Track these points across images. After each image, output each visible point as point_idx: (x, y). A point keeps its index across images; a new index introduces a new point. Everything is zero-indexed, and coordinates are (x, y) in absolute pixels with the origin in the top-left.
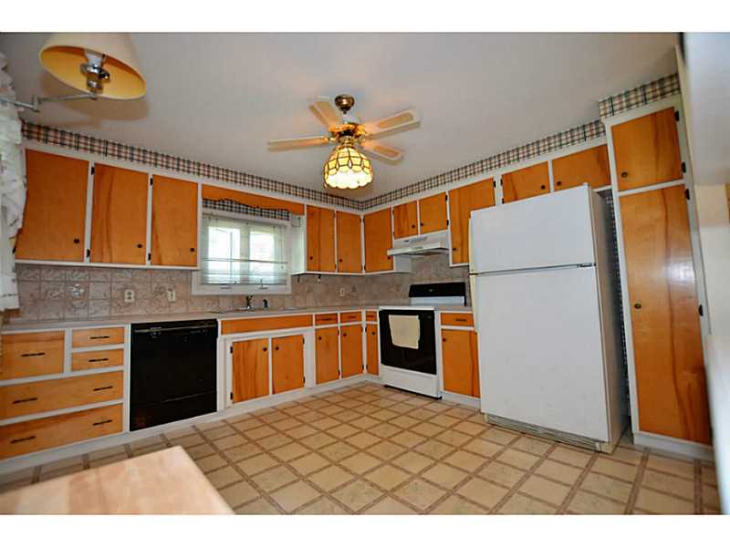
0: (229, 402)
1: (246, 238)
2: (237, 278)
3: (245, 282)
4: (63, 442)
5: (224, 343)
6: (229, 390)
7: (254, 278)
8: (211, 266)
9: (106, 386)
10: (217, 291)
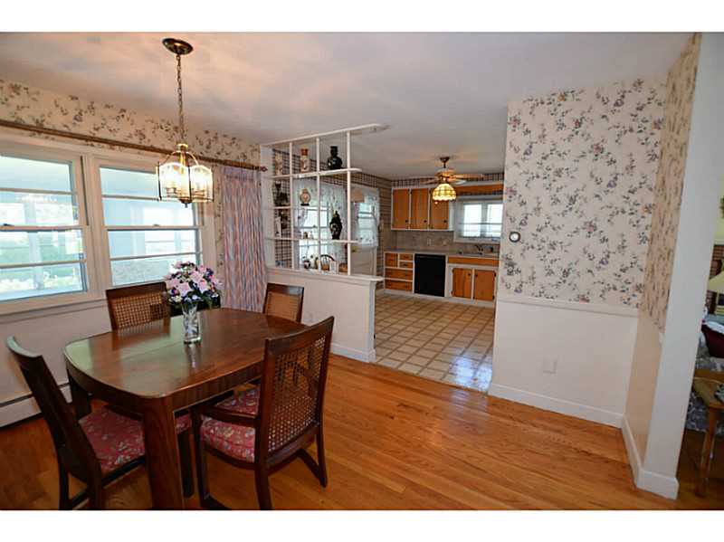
0: (450, 295)
1: (485, 210)
2: (478, 234)
3: (482, 236)
4: (395, 289)
5: (449, 269)
6: (451, 290)
7: (488, 234)
8: (466, 227)
9: (408, 275)
10: (468, 241)
